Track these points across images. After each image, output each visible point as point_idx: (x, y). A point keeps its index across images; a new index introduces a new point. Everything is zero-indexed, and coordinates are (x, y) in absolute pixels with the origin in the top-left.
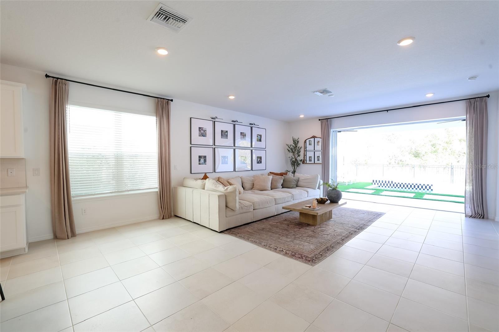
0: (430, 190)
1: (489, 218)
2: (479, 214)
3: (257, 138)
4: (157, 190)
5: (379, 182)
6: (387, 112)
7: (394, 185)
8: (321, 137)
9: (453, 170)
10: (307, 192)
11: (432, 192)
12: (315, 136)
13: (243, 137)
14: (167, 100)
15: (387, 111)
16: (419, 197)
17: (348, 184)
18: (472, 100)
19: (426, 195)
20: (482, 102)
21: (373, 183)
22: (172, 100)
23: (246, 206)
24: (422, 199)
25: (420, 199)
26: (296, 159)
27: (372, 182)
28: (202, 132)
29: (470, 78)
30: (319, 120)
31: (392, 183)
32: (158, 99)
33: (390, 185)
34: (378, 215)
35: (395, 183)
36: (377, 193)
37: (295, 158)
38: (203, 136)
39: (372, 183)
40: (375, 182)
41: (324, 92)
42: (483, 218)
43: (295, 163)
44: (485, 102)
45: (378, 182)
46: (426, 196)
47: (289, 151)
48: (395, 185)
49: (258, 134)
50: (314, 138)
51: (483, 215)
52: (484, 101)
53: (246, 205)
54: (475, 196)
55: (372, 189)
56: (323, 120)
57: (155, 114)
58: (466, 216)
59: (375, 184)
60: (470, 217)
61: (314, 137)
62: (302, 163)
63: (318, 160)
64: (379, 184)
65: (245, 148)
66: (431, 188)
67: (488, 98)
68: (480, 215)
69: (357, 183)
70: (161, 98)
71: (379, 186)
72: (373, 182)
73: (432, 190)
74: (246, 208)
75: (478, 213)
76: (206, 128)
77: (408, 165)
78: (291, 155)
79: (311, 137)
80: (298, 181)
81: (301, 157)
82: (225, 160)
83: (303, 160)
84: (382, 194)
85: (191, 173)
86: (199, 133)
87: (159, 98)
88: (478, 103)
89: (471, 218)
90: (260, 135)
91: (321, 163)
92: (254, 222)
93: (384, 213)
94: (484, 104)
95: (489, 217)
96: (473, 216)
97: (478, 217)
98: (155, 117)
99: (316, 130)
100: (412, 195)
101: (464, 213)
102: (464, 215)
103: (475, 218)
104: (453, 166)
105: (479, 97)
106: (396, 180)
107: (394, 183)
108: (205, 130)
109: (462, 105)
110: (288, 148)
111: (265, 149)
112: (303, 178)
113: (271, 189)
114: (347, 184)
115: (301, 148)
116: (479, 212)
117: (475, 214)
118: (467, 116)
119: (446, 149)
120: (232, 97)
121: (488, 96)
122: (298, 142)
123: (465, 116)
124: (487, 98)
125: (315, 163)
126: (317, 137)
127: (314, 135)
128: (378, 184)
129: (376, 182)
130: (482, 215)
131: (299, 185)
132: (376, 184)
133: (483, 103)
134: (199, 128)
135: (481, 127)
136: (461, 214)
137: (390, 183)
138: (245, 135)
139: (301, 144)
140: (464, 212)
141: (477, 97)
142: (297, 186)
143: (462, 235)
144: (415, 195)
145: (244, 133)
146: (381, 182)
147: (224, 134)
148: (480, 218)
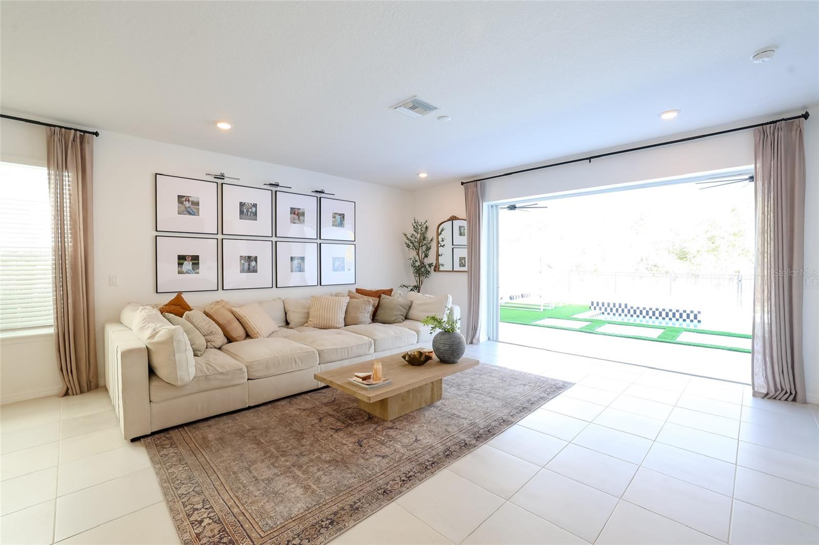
0: (695, 321)
1: (808, 401)
2: (784, 392)
3: (332, 219)
4: (52, 331)
5: (603, 305)
6: (590, 161)
7: (629, 311)
8: (465, 218)
9: (741, 284)
10: (418, 332)
11: (700, 327)
12: (456, 217)
13: (296, 217)
14: (81, 131)
15: (590, 159)
16: (669, 338)
17: (544, 310)
18: (768, 126)
19: (684, 333)
20: (791, 131)
21: (592, 308)
22: (96, 134)
23: (221, 373)
24: (673, 343)
25: (670, 343)
26: (422, 263)
27: (590, 305)
28: (188, 206)
29: (759, 54)
30: (462, 184)
31: (626, 307)
32: (53, 128)
33: (623, 311)
34: (555, 389)
35: (632, 308)
36: (590, 328)
37: (420, 261)
38: (190, 213)
39: (590, 307)
40: (595, 305)
41: (417, 106)
42: (794, 400)
43: (421, 271)
44: (798, 131)
45: (600, 305)
46: (684, 337)
47: (408, 246)
48: (632, 312)
49: (335, 212)
50: (451, 221)
51: (794, 392)
52: (795, 127)
53: (220, 371)
54: (774, 339)
55: (585, 320)
56: (468, 184)
57: (46, 162)
58: (755, 394)
59: (595, 308)
60: (763, 398)
61: (453, 219)
62: (432, 271)
63: (462, 265)
64: (603, 309)
65: (303, 241)
66: (698, 319)
67: (806, 119)
68: (786, 393)
69: (563, 307)
70: (61, 127)
71: (603, 313)
72: (592, 305)
73: (699, 321)
74: (220, 377)
75: (782, 390)
76: (199, 198)
77: (667, 272)
78: (413, 254)
79: (449, 218)
80: (410, 307)
81: (431, 259)
82: (249, 265)
83: (434, 264)
84: (600, 330)
85: (157, 292)
86: (178, 207)
87: (54, 126)
88: (782, 134)
89: (766, 399)
90: (340, 215)
91: (467, 270)
92: (250, 408)
93: (571, 384)
94: (796, 133)
95: (809, 399)
96: (772, 393)
97: (783, 399)
98: (46, 168)
99: (456, 204)
100: (655, 333)
101: (750, 385)
102: (749, 390)
103: (775, 398)
104: (741, 276)
105: (783, 120)
106: (634, 303)
107: (629, 307)
108: (195, 200)
109: (746, 140)
110: (408, 242)
111: (354, 243)
112: (420, 302)
113: (345, 326)
114: (542, 308)
115: (431, 240)
116: (784, 387)
117: (776, 391)
118: (758, 165)
119: (734, 246)
120: (224, 126)
121: (806, 116)
122: (427, 228)
123: (753, 166)
124: (804, 119)
125: (454, 270)
126: (460, 218)
127: (455, 215)
128: (600, 309)
129: (598, 305)
130: (791, 394)
131: (410, 317)
132: (598, 308)
133: (794, 133)
134: (178, 196)
135: (789, 187)
136: (745, 385)
137: (623, 307)
138: (303, 214)
139: (431, 234)
140: (751, 383)
141: (781, 119)
142: (406, 318)
143: (736, 464)
144: (663, 333)
146: (606, 305)
147: (247, 211)
148: (786, 400)
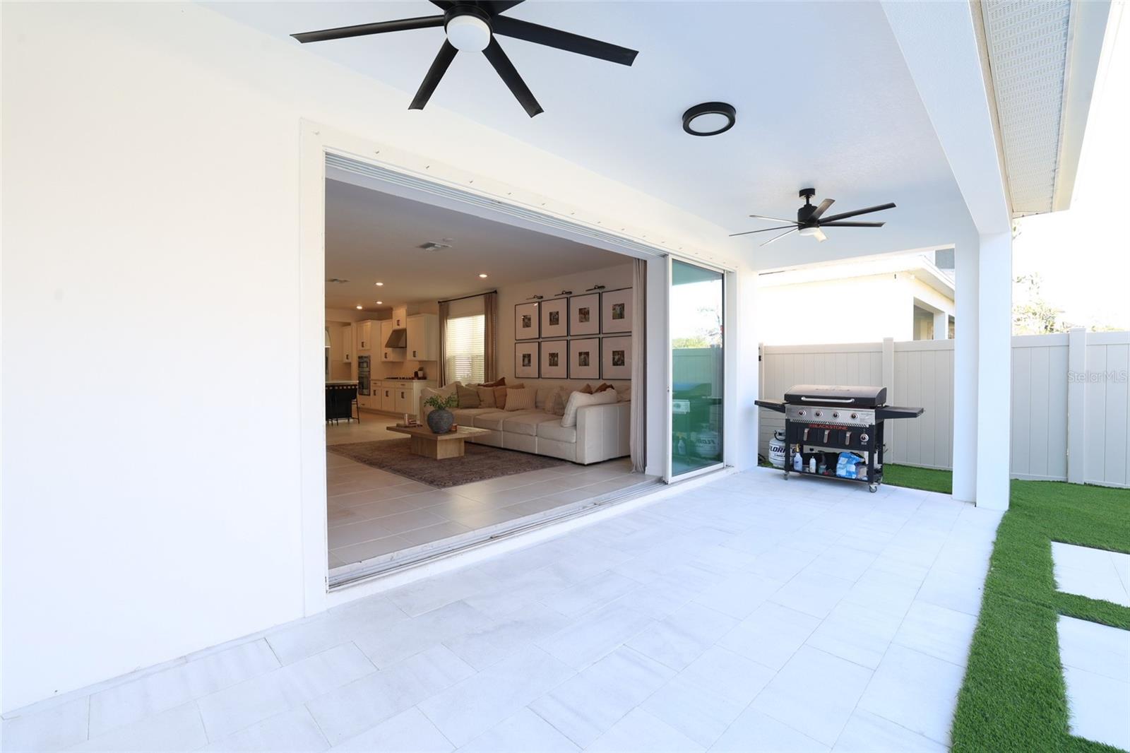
13: (583, 316)
22: (495, 292)
28: (527, 321)
38: (527, 327)
49: (614, 304)
65: (589, 337)
82: (554, 360)
85: (515, 377)
90: (619, 305)
138: (588, 313)
145: (585, 309)
147: (554, 318)
